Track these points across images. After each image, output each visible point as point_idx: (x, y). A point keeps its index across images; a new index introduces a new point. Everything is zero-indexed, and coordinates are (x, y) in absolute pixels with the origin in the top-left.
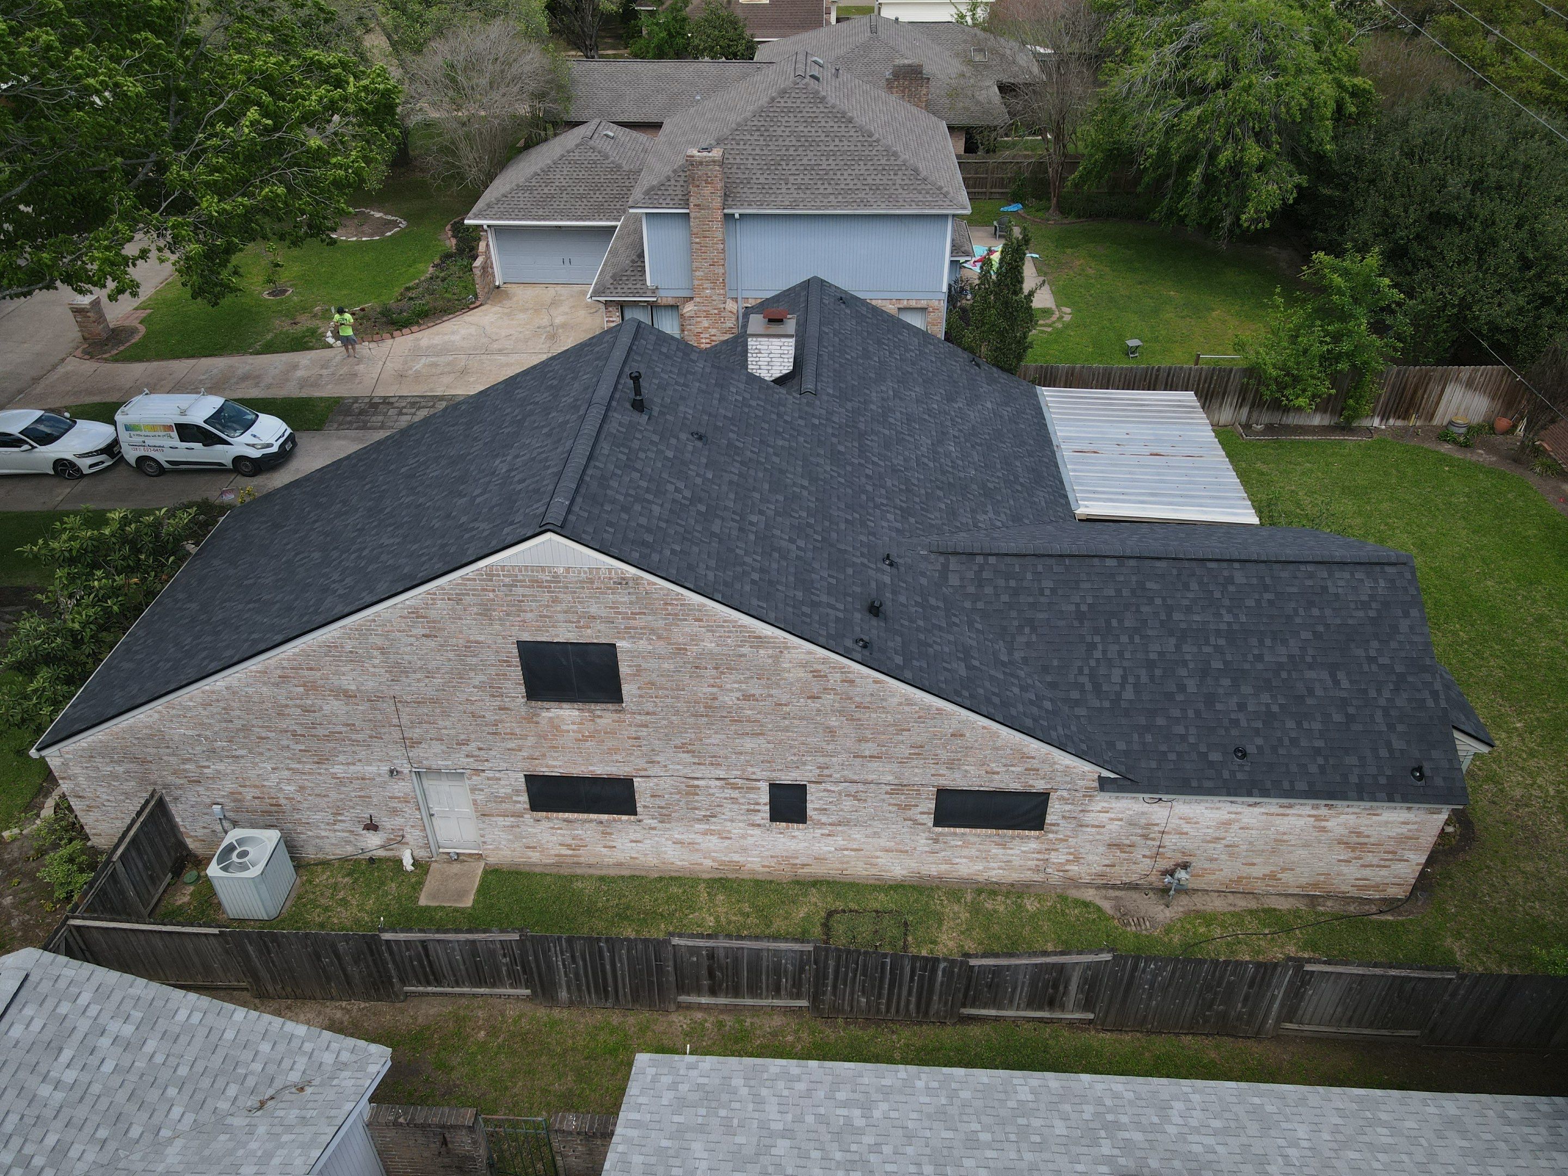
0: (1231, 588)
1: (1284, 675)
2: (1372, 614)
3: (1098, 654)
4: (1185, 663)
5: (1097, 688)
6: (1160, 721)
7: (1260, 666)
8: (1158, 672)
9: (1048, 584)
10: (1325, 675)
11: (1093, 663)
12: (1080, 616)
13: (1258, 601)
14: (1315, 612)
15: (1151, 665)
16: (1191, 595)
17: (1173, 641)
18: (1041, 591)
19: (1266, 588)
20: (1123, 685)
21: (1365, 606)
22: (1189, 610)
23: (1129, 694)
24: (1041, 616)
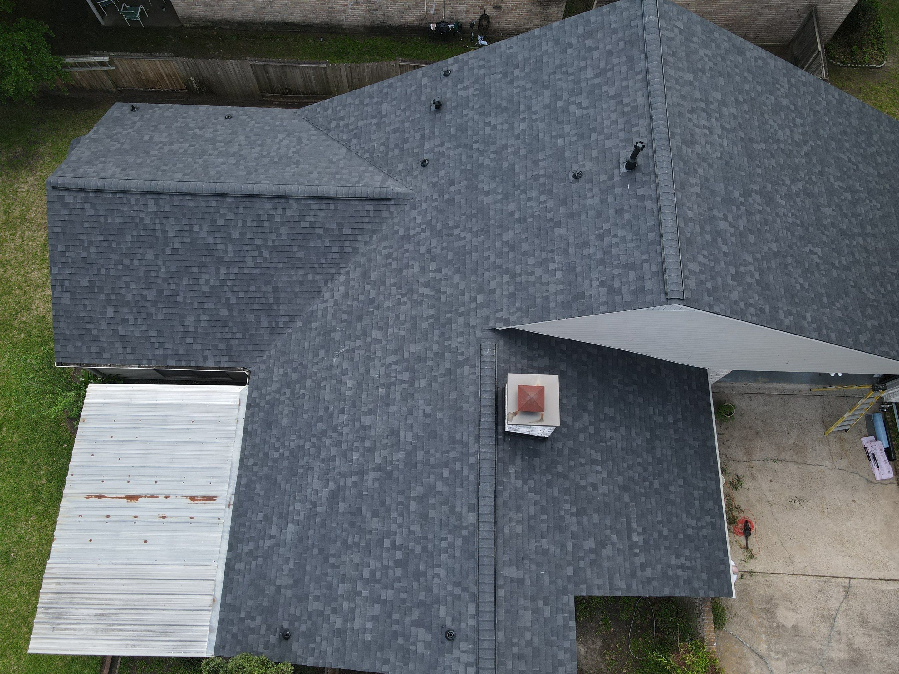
0: (188, 171)
1: (181, 140)
2: (103, 159)
3: (293, 150)
4: (240, 145)
5: (300, 139)
6: (268, 128)
7: (193, 143)
8: (259, 142)
9: (315, 175)
10: (156, 139)
11: (298, 147)
12: (297, 163)
13: (174, 165)
14: (139, 161)
15: (262, 145)
16: (219, 169)
17: (241, 153)
18: (319, 173)
19: (164, 171)
20: (283, 139)
21: (104, 163)
22: (223, 164)
23: (280, 137)
24: (324, 164)
